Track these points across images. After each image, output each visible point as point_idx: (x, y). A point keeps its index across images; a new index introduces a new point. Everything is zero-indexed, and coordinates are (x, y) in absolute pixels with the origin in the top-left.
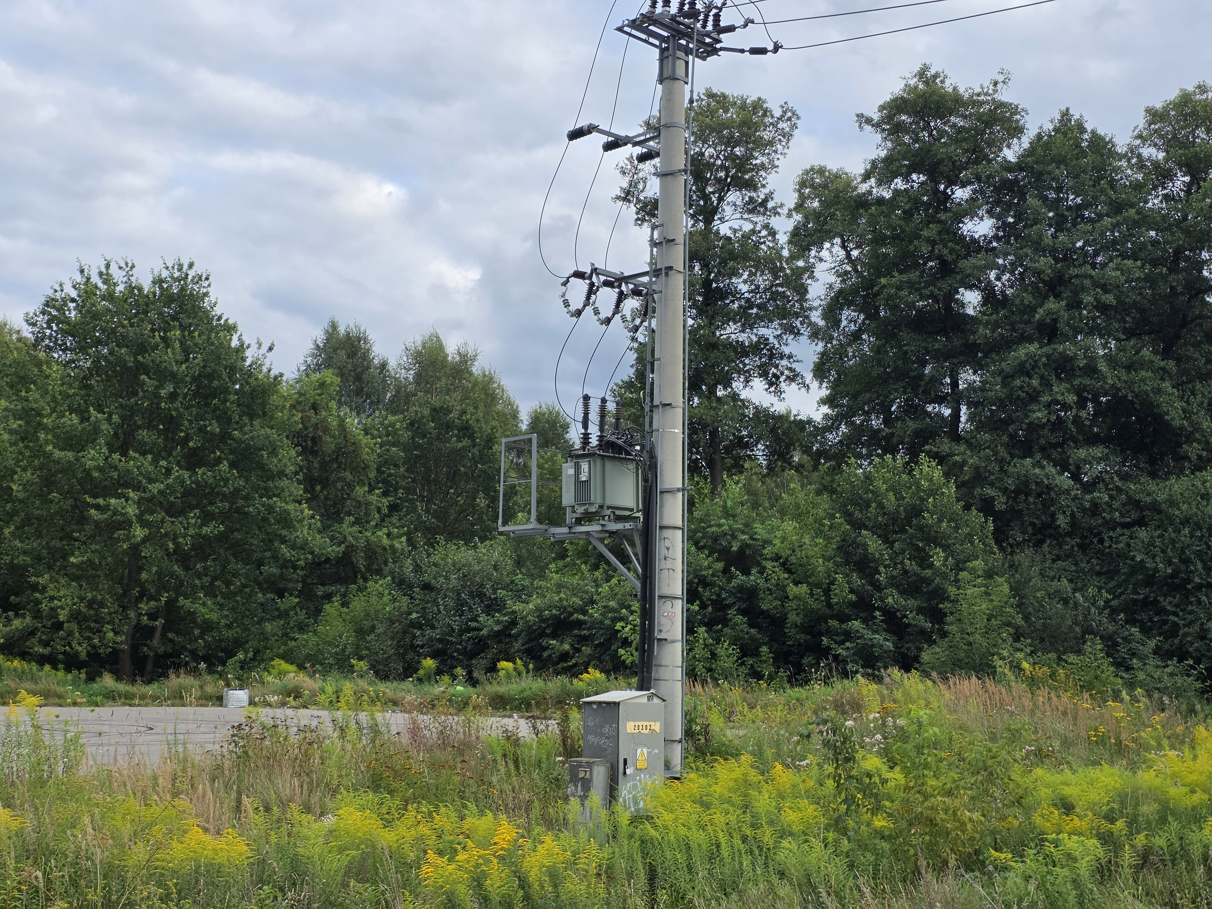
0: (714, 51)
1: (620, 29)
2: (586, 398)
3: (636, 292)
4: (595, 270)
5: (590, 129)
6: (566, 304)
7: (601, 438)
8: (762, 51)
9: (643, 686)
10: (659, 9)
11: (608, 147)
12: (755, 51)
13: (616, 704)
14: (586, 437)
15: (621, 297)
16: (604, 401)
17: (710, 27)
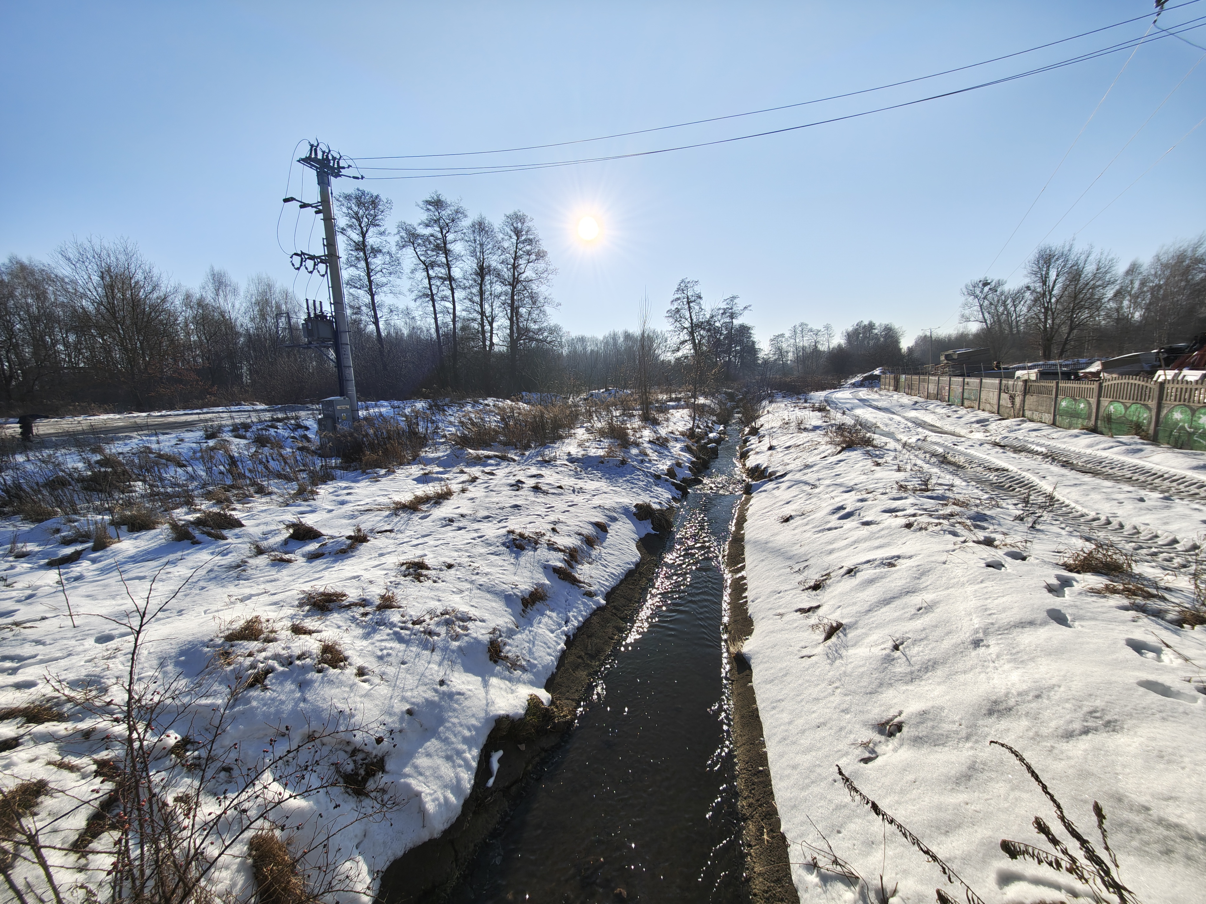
0: (340, 176)
1: (299, 161)
2: (307, 300)
3: (322, 262)
4: (303, 253)
5: (292, 199)
6: (293, 265)
7: (315, 314)
8: (357, 178)
9: (341, 395)
10: (313, 156)
11: (301, 207)
12: (354, 178)
13: (332, 401)
14: (309, 314)
15: (315, 265)
16: (314, 301)
17: (336, 166)
